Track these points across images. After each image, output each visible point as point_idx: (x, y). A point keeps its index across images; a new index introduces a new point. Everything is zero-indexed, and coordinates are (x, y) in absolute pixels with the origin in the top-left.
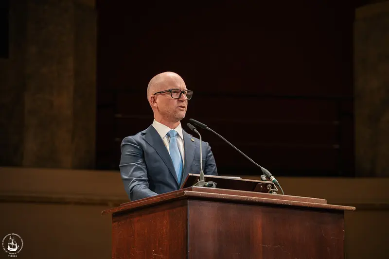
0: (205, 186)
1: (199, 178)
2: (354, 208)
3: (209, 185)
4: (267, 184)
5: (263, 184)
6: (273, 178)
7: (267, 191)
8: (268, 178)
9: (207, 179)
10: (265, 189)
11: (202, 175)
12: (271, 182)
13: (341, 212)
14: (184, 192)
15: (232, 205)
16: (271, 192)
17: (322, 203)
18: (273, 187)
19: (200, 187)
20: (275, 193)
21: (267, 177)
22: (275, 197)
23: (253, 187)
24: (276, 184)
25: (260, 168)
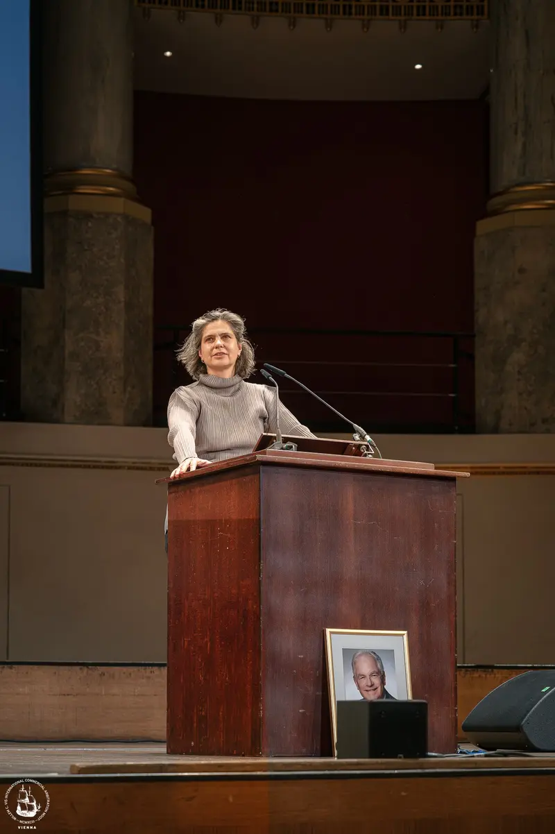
0: (282, 449)
1: (275, 438)
2: (468, 474)
3: (289, 447)
4: (361, 445)
5: (355, 445)
6: (368, 438)
7: (359, 454)
8: (363, 438)
9: (286, 440)
10: (358, 451)
11: (278, 435)
12: (366, 443)
13: (453, 479)
14: (255, 457)
15: (315, 472)
16: (365, 455)
17: (429, 468)
18: (368, 449)
19: (277, 449)
20: (370, 456)
21: (361, 437)
22: (370, 461)
23: (342, 449)
24: (372, 446)
25: (352, 425)
